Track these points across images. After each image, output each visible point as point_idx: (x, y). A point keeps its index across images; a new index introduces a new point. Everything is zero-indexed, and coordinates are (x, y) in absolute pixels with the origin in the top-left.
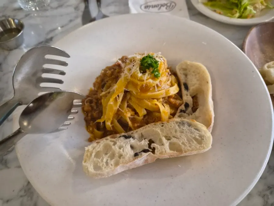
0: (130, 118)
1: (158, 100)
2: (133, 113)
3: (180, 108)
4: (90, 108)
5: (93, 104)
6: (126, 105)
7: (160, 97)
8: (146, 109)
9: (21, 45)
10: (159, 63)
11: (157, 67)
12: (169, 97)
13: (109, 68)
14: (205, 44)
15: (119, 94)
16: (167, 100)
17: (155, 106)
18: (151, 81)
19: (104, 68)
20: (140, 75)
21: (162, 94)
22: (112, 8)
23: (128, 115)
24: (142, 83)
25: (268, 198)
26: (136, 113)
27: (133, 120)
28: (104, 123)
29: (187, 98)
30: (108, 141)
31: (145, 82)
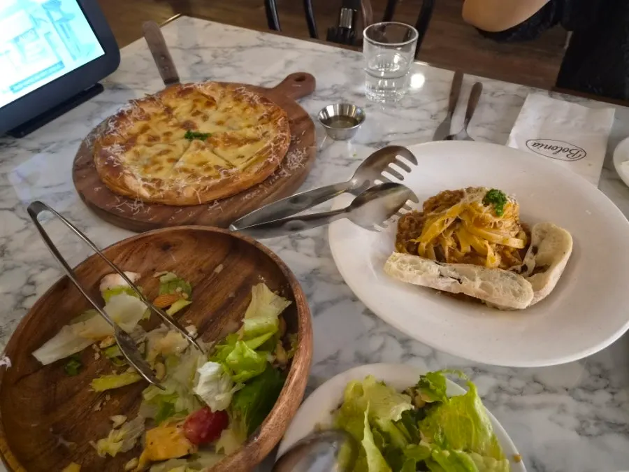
0: (449, 248)
1: (490, 243)
2: (455, 244)
3: (515, 267)
4: (408, 227)
5: (413, 225)
6: (451, 233)
7: (494, 241)
8: (471, 247)
9: (349, 138)
10: (508, 203)
11: (503, 204)
12: (506, 248)
13: (449, 192)
14: (590, 213)
15: (450, 219)
16: (502, 250)
17: (483, 247)
18: (490, 216)
19: (444, 189)
20: (480, 205)
21: (498, 239)
22: (482, 131)
23: (449, 243)
24: (480, 214)
25: (588, 426)
26: (459, 247)
27: (452, 252)
28: (418, 244)
29: (530, 261)
30: (417, 258)
31: (483, 214)
